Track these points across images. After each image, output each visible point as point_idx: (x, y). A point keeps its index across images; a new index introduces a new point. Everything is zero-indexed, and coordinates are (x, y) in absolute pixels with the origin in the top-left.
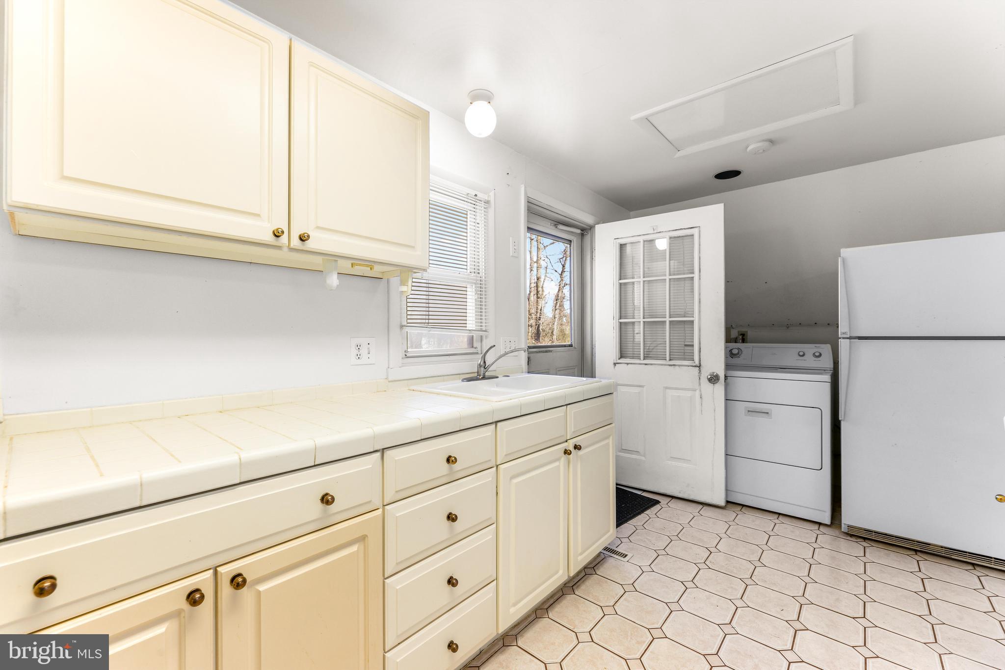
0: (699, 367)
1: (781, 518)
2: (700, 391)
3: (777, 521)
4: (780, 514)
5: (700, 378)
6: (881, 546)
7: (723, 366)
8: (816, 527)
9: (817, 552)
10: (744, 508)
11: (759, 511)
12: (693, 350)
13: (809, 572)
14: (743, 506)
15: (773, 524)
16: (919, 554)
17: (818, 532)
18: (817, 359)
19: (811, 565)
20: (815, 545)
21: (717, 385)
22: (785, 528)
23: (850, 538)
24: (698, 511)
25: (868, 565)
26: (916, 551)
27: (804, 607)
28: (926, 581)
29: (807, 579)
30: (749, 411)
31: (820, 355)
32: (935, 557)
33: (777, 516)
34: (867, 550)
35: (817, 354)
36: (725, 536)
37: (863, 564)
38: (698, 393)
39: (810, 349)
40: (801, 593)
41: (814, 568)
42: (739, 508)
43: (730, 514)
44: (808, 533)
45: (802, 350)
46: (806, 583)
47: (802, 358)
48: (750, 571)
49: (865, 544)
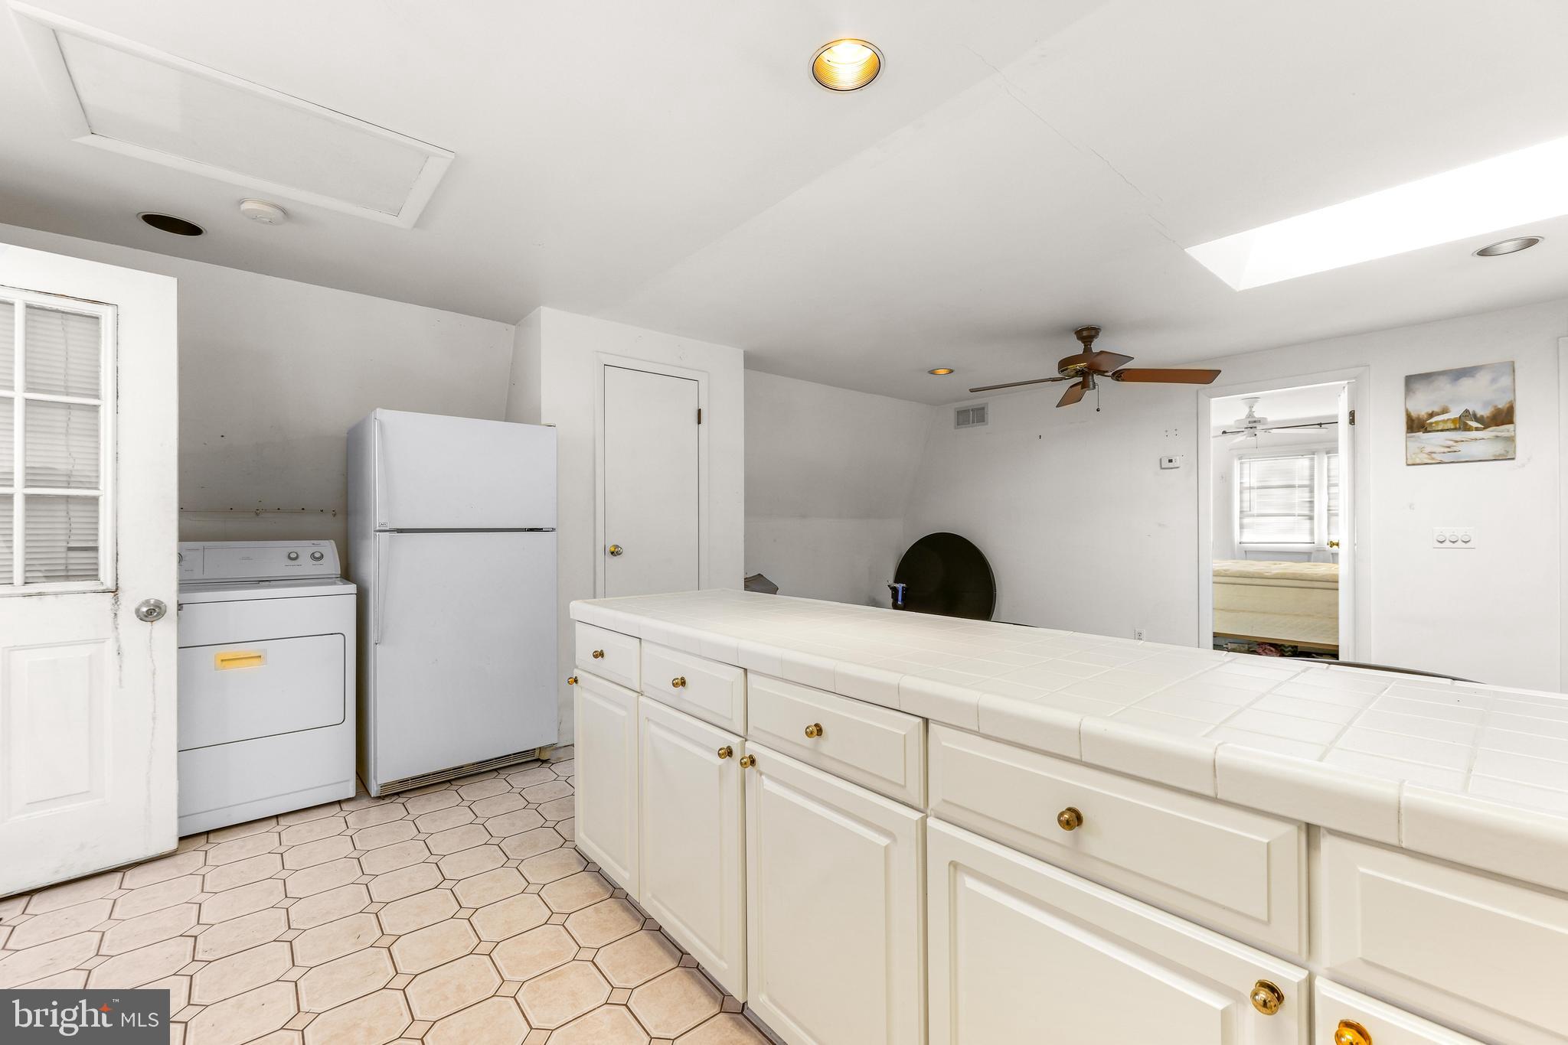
0: (115, 591)
1: (282, 821)
2: (117, 640)
3: (279, 828)
4: (277, 816)
5: (116, 614)
6: (418, 793)
7: (174, 586)
8: (337, 808)
9: (357, 839)
10: (211, 836)
11: (240, 828)
12: (97, 558)
13: (362, 869)
14: (208, 833)
15: (277, 835)
16: (453, 783)
17: (343, 814)
18: (315, 562)
19: (358, 859)
20: (350, 832)
21: (159, 625)
22: (296, 830)
23: (382, 802)
24: (117, 885)
25: (417, 821)
26: (449, 781)
27: (381, 914)
28: (472, 807)
29: (365, 879)
30: (222, 660)
31: (322, 556)
32: (468, 779)
33: (274, 821)
34: (408, 806)
35: (317, 555)
36: (204, 896)
37: (411, 823)
38: (110, 647)
39: (305, 548)
40: (368, 901)
41: (364, 860)
42: (203, 840)
43: (193, 858)
44: (332, 821)
45: (295, 550)
46: (366, 885)
47: (294, 562)
48: (283, 921)
49: (401, 800)
